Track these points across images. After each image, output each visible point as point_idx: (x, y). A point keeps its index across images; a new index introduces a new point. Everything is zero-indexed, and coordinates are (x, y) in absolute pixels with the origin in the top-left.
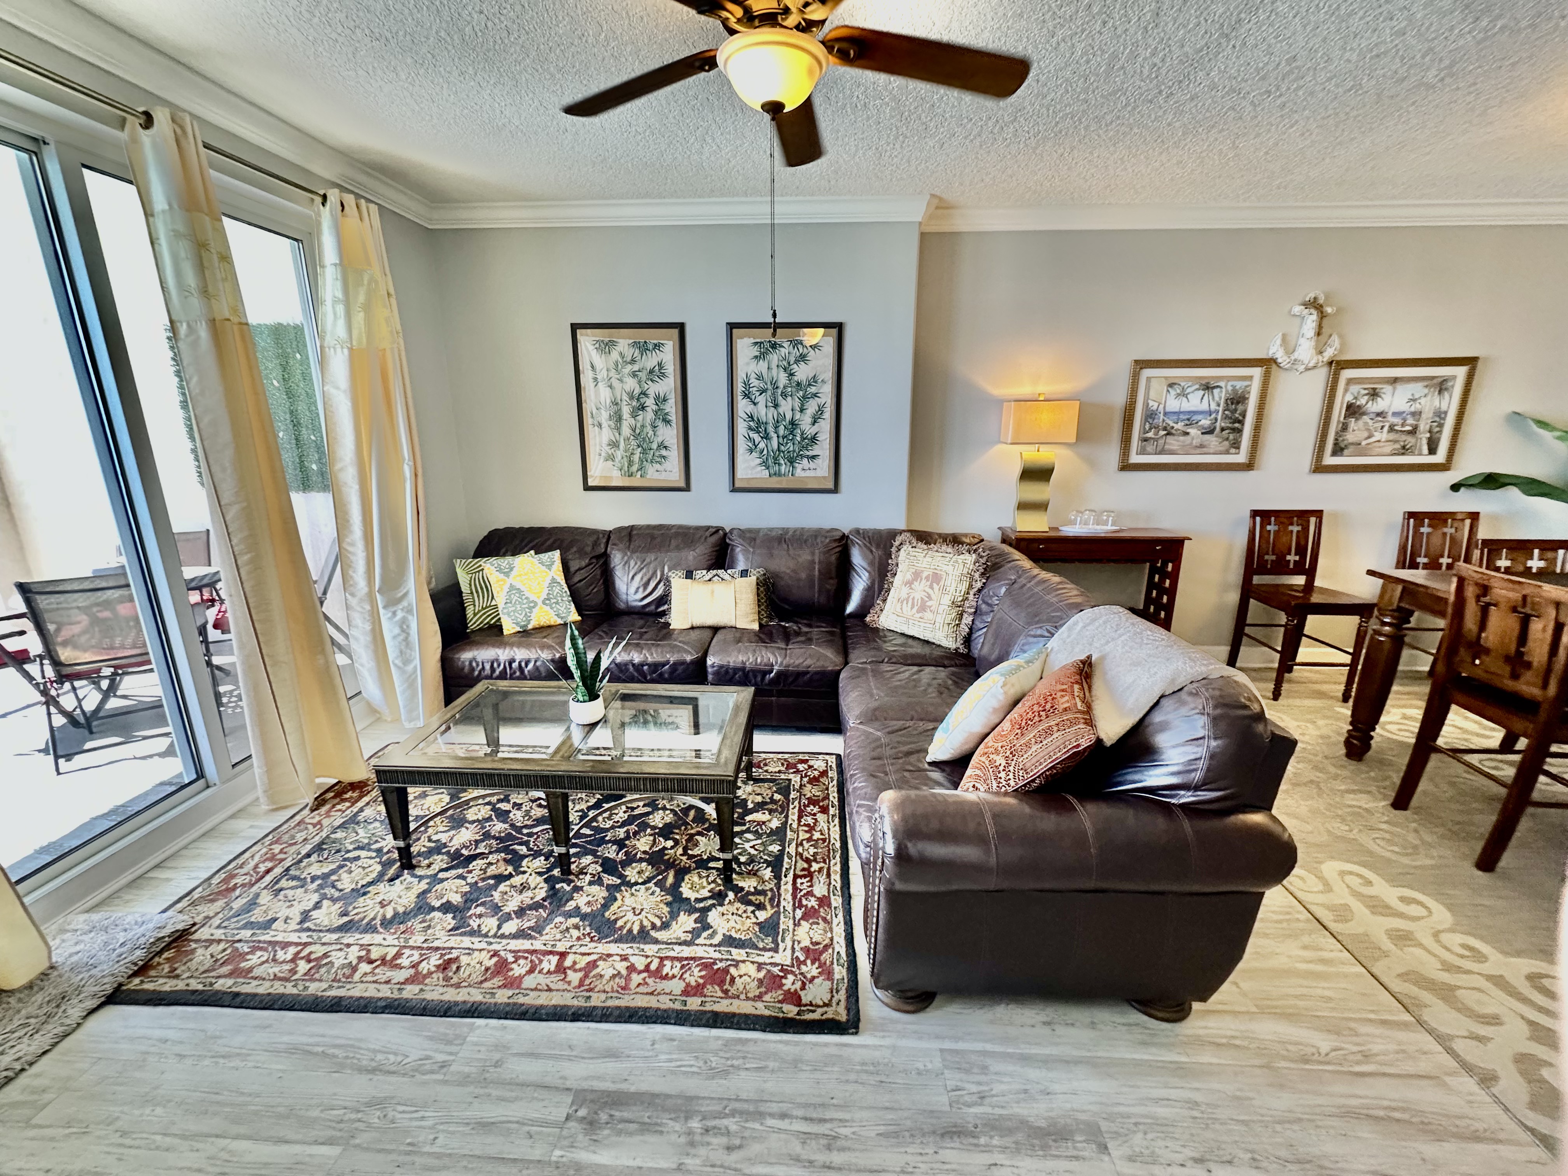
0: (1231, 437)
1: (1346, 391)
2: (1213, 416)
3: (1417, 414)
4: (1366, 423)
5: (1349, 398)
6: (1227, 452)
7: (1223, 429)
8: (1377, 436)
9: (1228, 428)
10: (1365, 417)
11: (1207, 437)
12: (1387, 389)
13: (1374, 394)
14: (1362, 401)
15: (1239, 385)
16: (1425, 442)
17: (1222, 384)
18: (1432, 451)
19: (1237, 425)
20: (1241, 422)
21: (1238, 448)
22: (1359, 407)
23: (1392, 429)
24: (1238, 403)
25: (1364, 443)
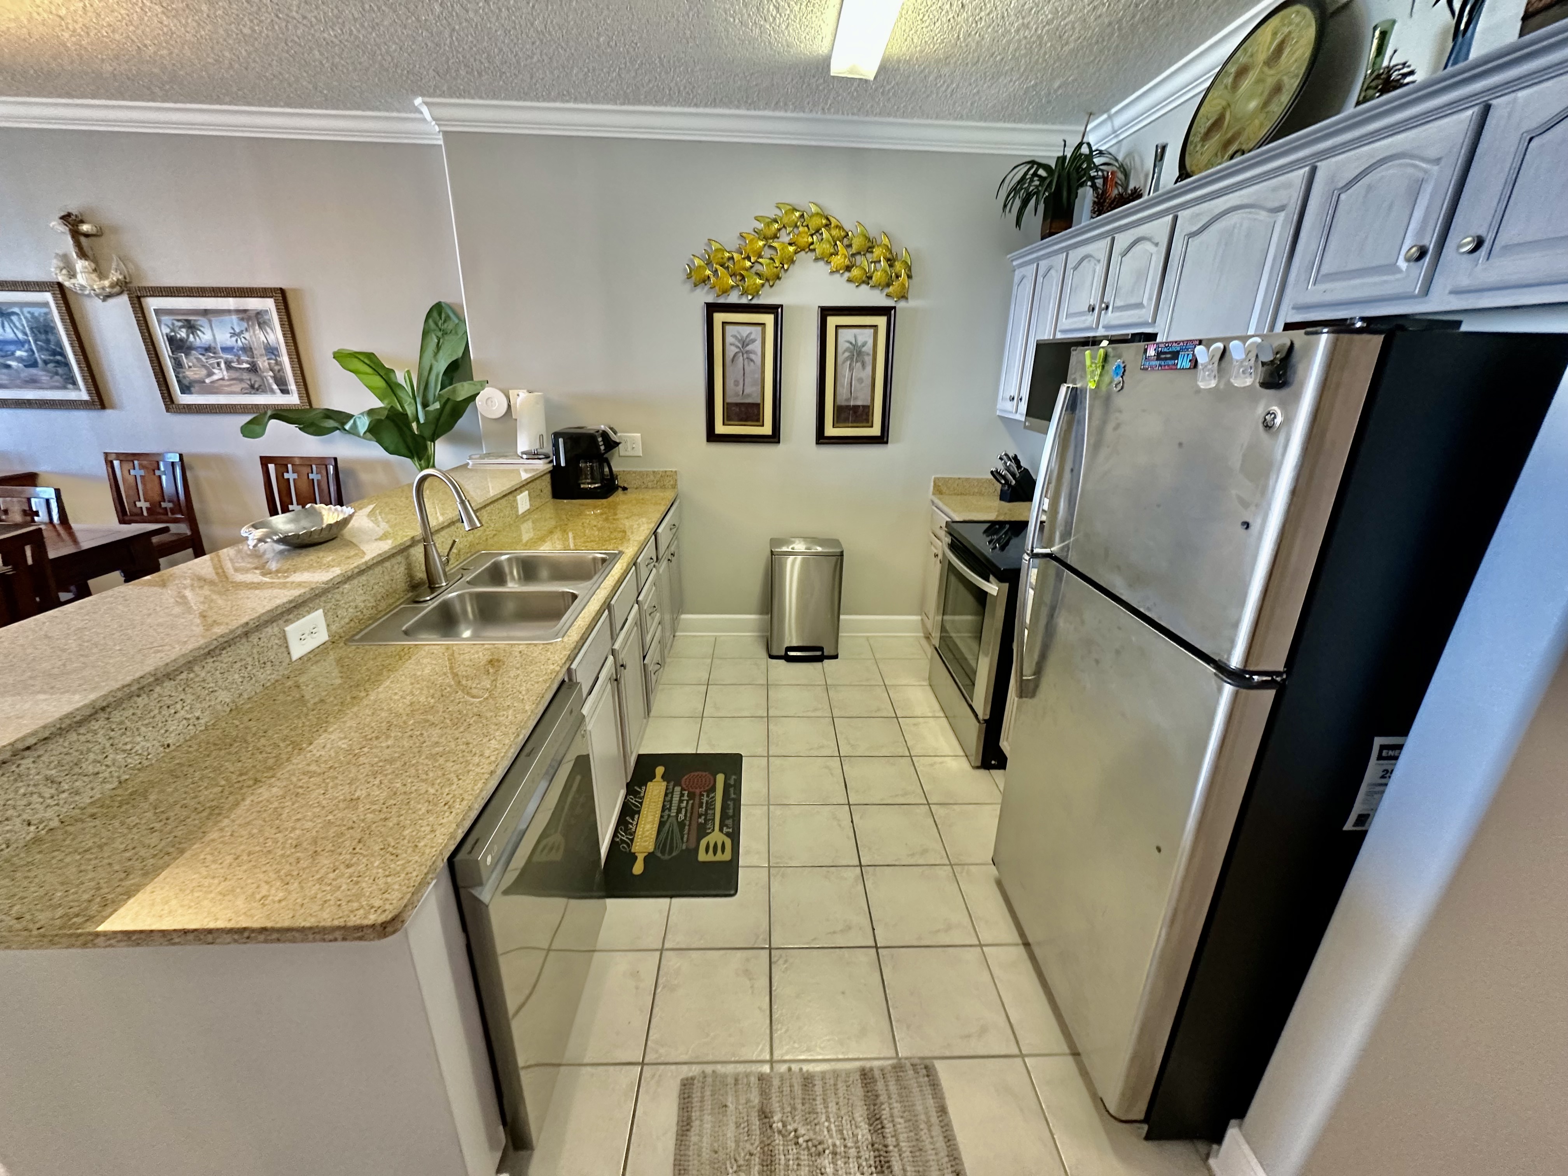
0: (60, 370)
1: (159, 321)
2: (26, 346)
3: (247, 350)
4: (198, 359)
5: (166, 330)
6: (64, 388)
7: (46, 362)
8: (218, 374)
9: (51, 361)
10: (194, 352)
11: (33, 371)
12: (202, 321)
13: (191, 327)
14: (183, 333)
15: (37, 311)
16: (271, 381)
17: (16, 310)
18: (285, 391)
19: (59, 358)
20: (63, 354)
21: (74, 383)
22: (181, 340)
23: (229, 366)
24: (46, 332)
25: (208, 381)
